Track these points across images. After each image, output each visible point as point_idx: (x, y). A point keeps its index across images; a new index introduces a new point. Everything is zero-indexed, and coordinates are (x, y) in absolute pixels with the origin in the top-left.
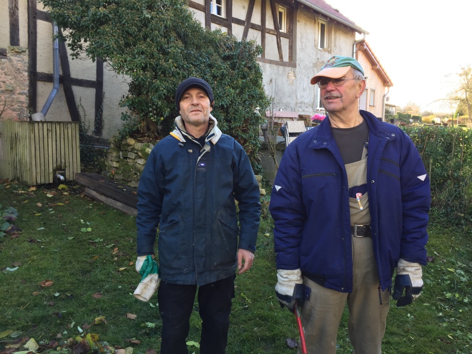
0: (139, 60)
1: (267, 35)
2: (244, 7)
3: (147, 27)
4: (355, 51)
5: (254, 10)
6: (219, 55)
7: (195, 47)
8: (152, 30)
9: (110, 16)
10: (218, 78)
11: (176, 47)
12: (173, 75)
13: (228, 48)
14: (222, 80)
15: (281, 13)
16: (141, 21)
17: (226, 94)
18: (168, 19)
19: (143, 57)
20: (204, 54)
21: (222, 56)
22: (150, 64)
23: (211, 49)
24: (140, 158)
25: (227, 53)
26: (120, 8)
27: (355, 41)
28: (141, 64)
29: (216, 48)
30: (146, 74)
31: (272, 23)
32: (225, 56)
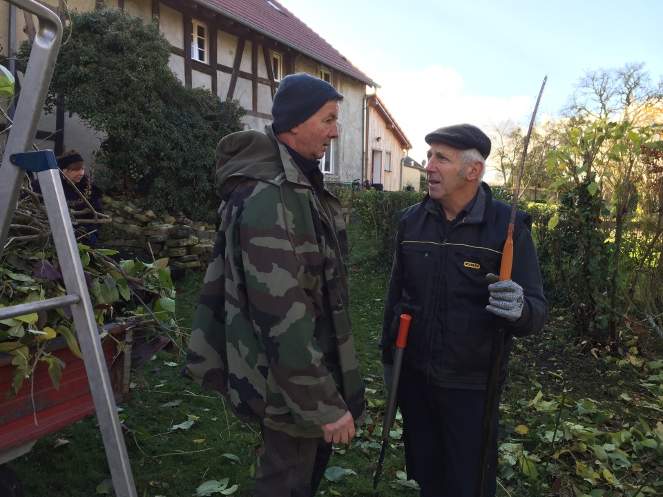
0: (121, 118)
1: (259, 85)
2: (231, 53)
3: (128, 87)
4: (365, 107)
5: (244, 56)
6: (201, 115)
7: (176, 106)
8: (133, 89)
9: (91, 75)
10: (200, 139)
11: (157, 107)
12: (154, 134)
13: (210, 107)
14: (205, 140)
15: (276, 60)
16: (122, 81)
17: (208, 155)
18: (149, 80)
19: (124, 115)
20: (185, 113)
21: (205, 115)
22: (131, 123)
23: (193, 109)
24: (119, 216)
25: (210, 113)
26: (100, 68)
27: (366, 95)
28: (122, 123)
29: (198, 108)
30: (127, 133)
31: (265, 72)
32: (207, 116)
